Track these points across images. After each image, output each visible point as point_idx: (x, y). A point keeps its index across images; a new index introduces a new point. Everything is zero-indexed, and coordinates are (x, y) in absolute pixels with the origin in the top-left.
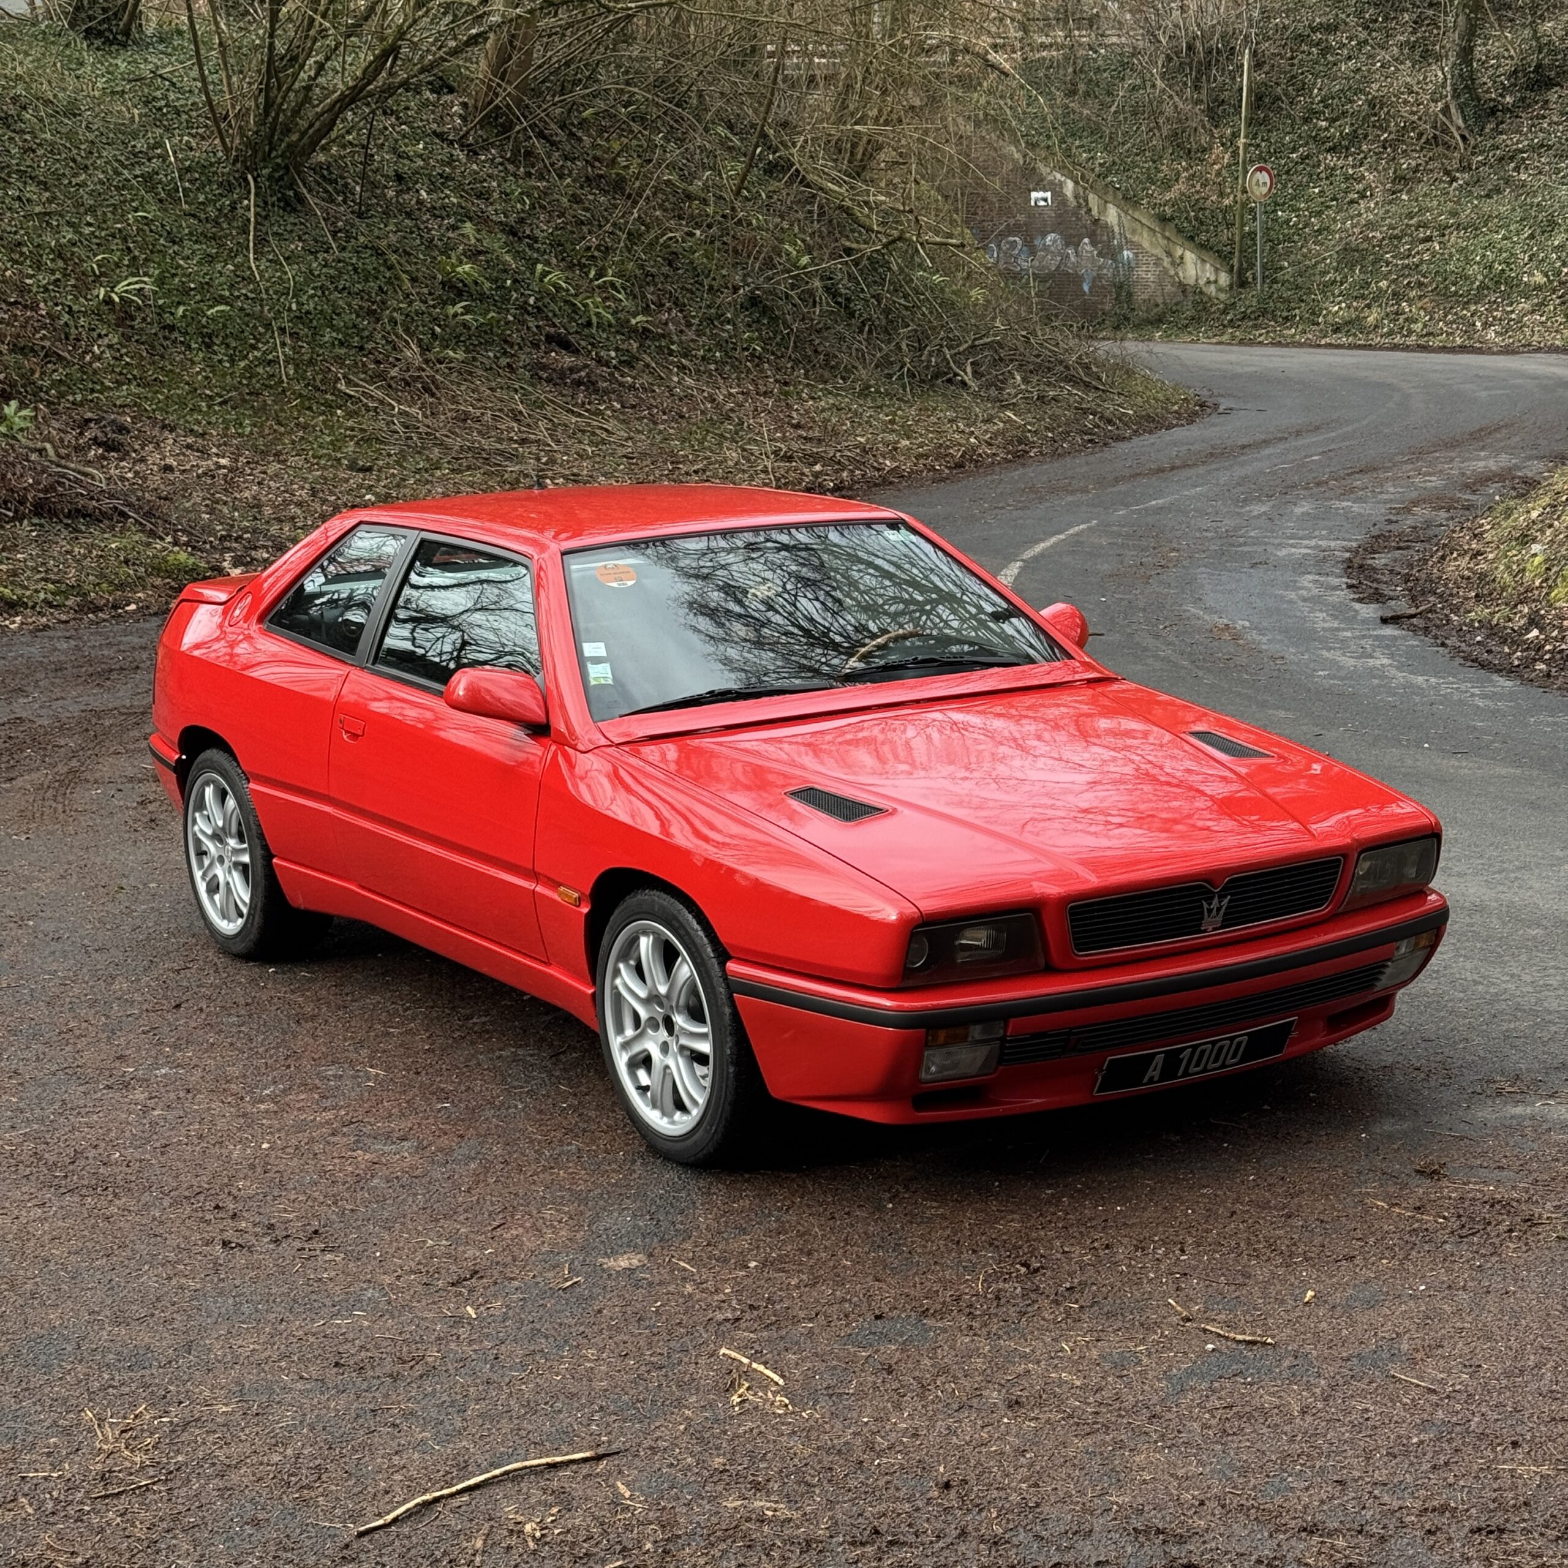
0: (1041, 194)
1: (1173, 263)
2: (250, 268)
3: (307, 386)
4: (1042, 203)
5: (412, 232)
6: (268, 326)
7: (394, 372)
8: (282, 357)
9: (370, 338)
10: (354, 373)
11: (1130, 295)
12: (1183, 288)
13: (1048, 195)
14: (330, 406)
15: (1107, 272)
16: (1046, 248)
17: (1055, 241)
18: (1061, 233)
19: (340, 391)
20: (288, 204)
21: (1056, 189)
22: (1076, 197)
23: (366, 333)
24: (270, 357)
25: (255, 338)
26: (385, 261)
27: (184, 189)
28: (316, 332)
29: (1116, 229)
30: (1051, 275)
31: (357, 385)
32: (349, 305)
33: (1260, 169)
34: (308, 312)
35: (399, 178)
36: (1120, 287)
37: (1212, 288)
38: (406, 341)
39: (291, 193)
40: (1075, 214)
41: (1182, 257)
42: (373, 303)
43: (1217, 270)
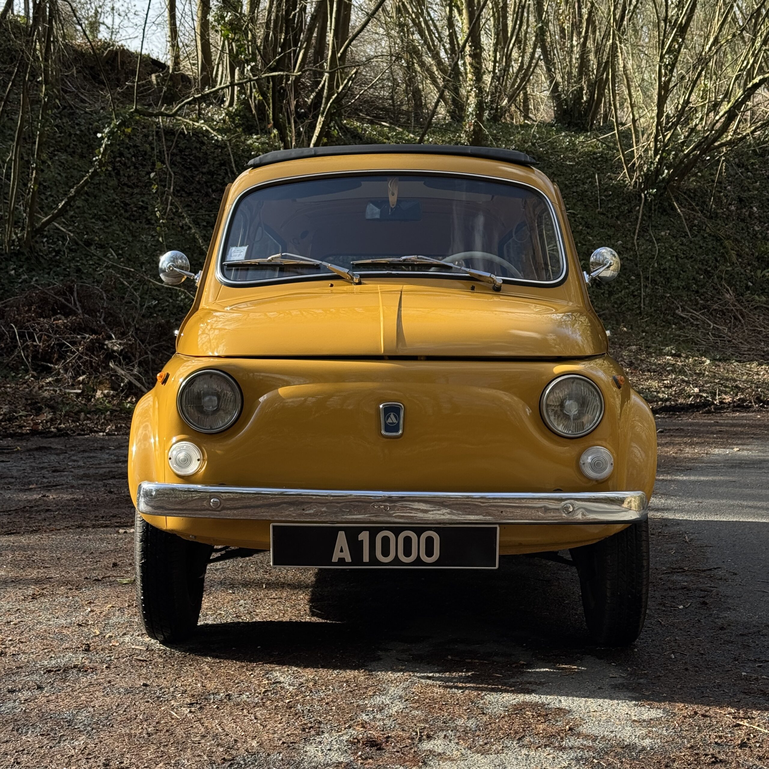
2: (633, 243)
3: (655, 311)
5: (743, 229)
6: (638, 276)
7: (715, 307)
8: (643, 294)
9: (703, 286)
10: (689, 305)
14: (669, 323)
19: (678, 315)
20: (665, 210)
23: (701, 283)
24: (636, 293)
25: (628, 282)
26: (721, 244)
27: (601, 200)
28: (668, 280)
31: (690, 312)
32: (693, 267)
34: (665, 269)
35: (741, 200)
38: (727, 290)
39: (667, 204)
42: (710, 267)
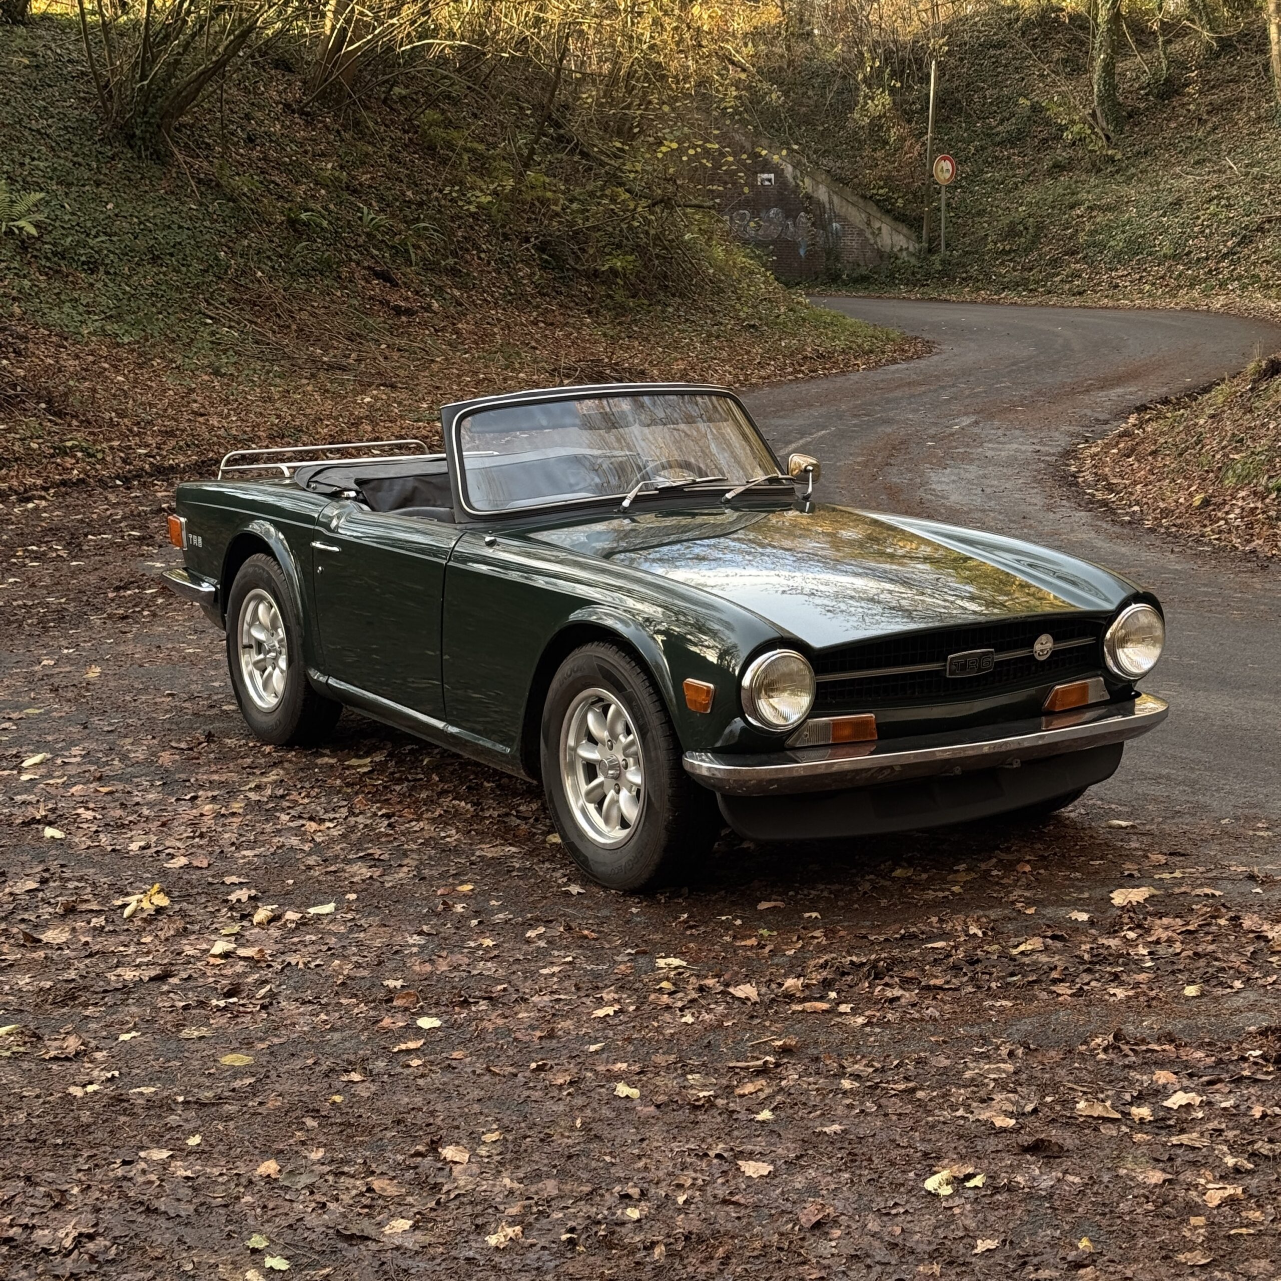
0: (765, 176)
1: (873, 233)
4: (767, 183)
11: (837, 259)
12: (880, 254)
13: (772, 176)
15: (820, 241)
16: (770, 220)
17: (777, 214)
18: (782, 208)
21: (779, 173)
22: (795, 178)
29: (827, 206)
30: (773, 242)
33: (944, 159)
36: (828, 253)
37: (904, 253)
40: (794, 192)
41: (880, 229)
43: (908, 238)
